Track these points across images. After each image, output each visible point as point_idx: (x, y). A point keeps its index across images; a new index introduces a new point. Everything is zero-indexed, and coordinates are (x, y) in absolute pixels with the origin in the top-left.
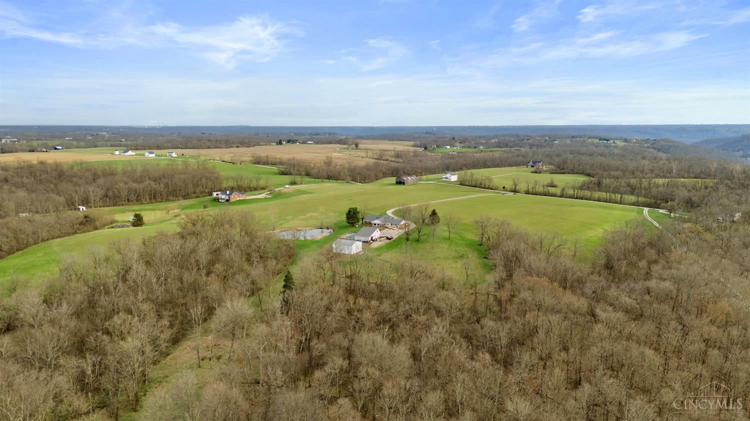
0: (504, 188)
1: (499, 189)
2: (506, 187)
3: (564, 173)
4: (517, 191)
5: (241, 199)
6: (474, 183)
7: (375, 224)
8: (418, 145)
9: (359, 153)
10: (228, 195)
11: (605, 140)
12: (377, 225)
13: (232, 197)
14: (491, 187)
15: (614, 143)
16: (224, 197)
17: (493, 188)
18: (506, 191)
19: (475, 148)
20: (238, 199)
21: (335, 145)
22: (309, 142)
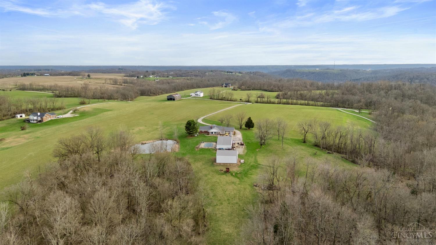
0: (240, 100)
1: (238, 101)
2: (242, 99)
3: (250, 90)
4: (250, 101)
5: (52, 119)
6: (220, 98)
7: (212, 133)
8: (127, 75)
9: (96, 81)
10: (39, 116)
11: (230, 72)
12: (214, 134)
13: (44, 117)
14: (232, 99)
15: (235, 74)
16: (35, 118)
17: (233, 100)
18: (243, 102)
19: (167, 77)
20: (49, 119)
21: (67, 76)
22: (45, 75)
